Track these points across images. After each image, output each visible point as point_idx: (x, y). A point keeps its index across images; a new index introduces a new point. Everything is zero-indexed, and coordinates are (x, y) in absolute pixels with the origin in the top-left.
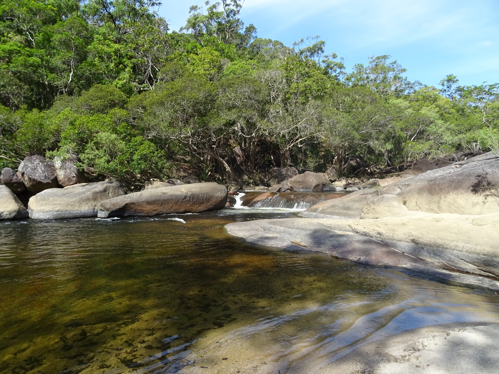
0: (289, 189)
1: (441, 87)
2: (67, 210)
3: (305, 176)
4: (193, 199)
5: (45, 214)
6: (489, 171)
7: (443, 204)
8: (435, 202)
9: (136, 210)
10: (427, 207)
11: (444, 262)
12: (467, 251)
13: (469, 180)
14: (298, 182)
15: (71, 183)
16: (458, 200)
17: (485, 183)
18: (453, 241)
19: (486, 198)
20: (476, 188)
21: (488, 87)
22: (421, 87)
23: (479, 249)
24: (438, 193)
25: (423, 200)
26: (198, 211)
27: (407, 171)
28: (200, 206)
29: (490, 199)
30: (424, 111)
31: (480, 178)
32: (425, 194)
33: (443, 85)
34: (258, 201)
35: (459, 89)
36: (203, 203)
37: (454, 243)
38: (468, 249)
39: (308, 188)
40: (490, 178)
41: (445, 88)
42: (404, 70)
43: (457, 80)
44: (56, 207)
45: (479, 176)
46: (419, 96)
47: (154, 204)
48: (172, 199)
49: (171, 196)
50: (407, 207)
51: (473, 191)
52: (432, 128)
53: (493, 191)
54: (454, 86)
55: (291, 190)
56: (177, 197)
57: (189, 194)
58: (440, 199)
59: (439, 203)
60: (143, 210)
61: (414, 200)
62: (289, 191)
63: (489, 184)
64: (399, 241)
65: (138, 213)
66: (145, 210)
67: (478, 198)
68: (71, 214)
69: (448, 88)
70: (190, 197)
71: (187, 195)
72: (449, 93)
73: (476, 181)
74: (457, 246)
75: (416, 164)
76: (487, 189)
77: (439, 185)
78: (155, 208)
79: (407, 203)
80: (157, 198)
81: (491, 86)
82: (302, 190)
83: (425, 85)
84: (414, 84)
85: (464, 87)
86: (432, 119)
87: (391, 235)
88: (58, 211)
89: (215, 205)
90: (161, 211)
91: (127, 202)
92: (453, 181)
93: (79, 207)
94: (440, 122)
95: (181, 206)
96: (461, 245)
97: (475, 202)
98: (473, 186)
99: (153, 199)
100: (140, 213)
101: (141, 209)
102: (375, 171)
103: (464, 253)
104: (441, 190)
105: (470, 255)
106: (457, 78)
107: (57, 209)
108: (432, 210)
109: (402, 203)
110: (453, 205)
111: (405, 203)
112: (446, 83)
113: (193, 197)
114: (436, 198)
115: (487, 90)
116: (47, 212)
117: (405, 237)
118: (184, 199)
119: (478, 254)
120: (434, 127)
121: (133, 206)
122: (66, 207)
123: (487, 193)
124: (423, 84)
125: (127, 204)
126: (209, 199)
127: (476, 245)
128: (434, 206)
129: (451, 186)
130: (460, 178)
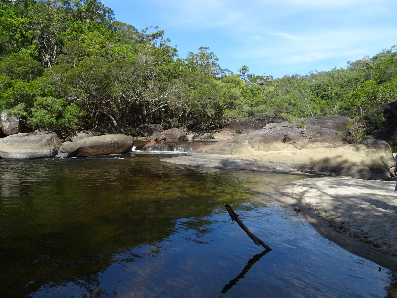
0: (163, 139)
1: (239, 73)
2: (36, 152)
3: (172, 131)
4: (115, 145)
5: (22, 155)
6: (289, 133)
7: (271, 148)
8: (267, 147)
9: (84, 152)
10: (264, 149)
11: (283, 169)
12: (292, 164)
13: (281, 137)
14: (168, 134)
15: (14, 133)
16: (278, 146)
17: (288, 138)
18: (286, 161)
19: (288, 145)
20: (284, 141)
21: (266, 77)
22: (229, 72)
23: (296, 163)
24: (269, 143)
25: (262, 145)
26: (117, 153)
27: (225, 128)
28: (119, 150)
29: (290, 145)
30: (233, 90)
31: (285, 136)
32: (262, 143)
33: (240, 72)
34: (149, 147)
35: (249, 76)
36: (120, 148)
37: (287, 161)
38: (292, 163)
39: (175, 139)
40: (289, 136)
41: (241, 73)
42: (218, 59)
43: (248, 70)
44: (29, 150)
45: (285, 135)
46: (229, 80)
47: (94, 148)
48: (104, 145)
49: (103, 143)
50: (254, 149)
51: (283, 142)
52: (238, 102)
53: (291, 142)
54: (247, 73)
55: (164, 140)
56: (106, 144)
57: (113, 141)
58: (270, 145)
59: (269, 147)
60: (88, 152)
61: (257, 146)
62: (163, 140)
63: (289, 139)
64: (265, 162)
65: (85, 154)
66: (89, 152)
67: (285, 145)
68: (39, 155)
69: (243, 74)
70: (114, 144)
71: (112, 142)
72: (243, 77)
73: (284, 138)
74: (288, 163)
75: (229, 124)
76: (288, 141)
77: (269, 139)
78: (94, 151)
79: (254, 147)
80: (96, 144)
81: (267, 77)
82: (171, 140)
83: (231, 72)
84: (225, 70)
85: (252, 75)
86: (237, 96)
87: (261, 160)
88: (31, 153)
89: (127, 149)
90: (98, 153)
91: (79, 147)
92: (275, 137)
93: (42, 150)
94: (242, 98)
95: (108, 150)
96: (289, 162)
97: (285, 146)
98: (283, 140)
99: (93, 145)
100: (86, 154)
101: (86, 151)
102: (204, 128)
103: (291, 165)
104: (270, 141)
105: (293, 165)
106: (248, 69)
107: (30, 151)
108: (266, 151)
109: (251, 147)
110: (275, 148)
111: (253, 147)
112: (242, 71)
113: (115, 144)
114: (268, 145)
115: (265, 79)
116: (23, 153)
117: (267, 160)
118: (110, 145)
119: (296, 165)
120: (238, 101)
121: (82, 149)
122: (35, 150)
123: (289, 143)
124: (230, 71)
125: (79, 148)
126: (124, 145)
127: (295, 161)
128: (267, 149)
129: (274, 139)
130: (277, 136)
